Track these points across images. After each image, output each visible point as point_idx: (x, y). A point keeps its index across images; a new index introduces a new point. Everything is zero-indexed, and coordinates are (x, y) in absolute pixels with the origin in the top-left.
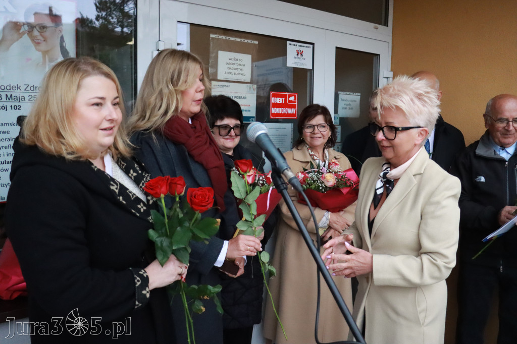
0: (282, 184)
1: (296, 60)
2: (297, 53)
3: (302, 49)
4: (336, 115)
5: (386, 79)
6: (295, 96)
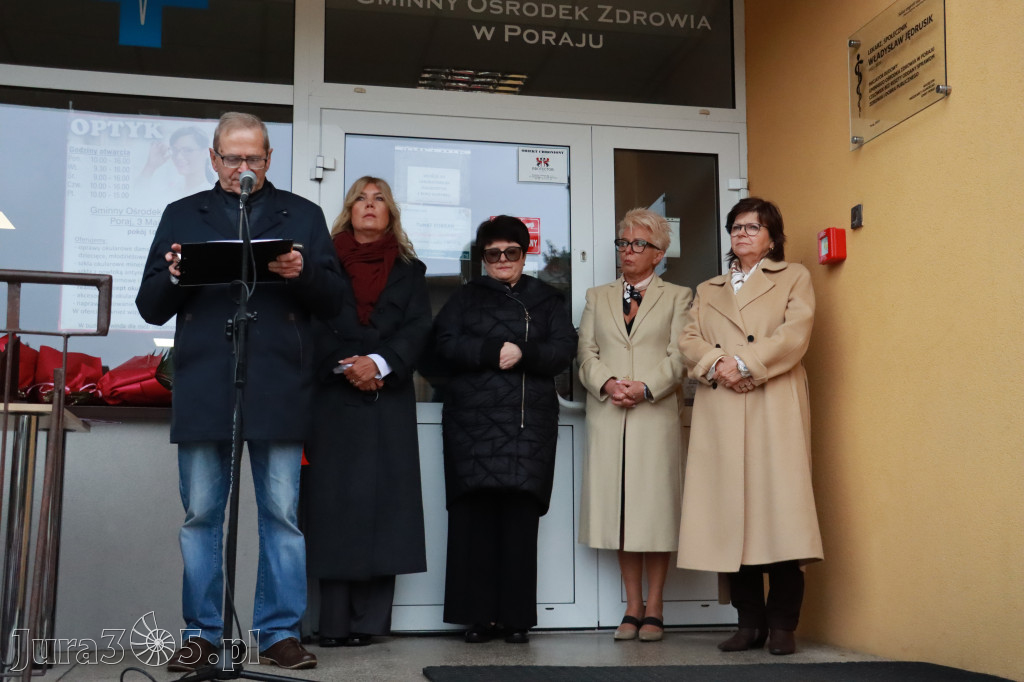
1: (537, 172)
3: (546, 156)
5: (737, 193)
6: (537, 222)
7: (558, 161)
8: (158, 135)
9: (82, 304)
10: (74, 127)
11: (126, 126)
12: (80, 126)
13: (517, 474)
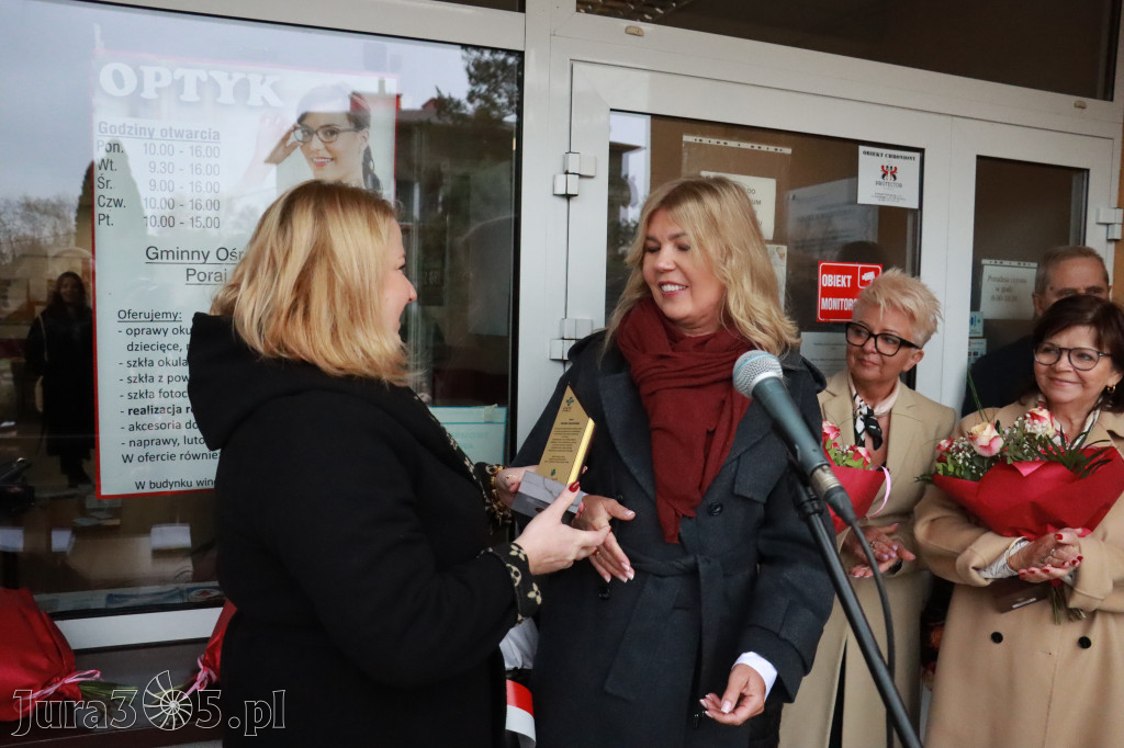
0: (811, 500)
1: (881, 189)
2: (882, 173)
3: (894, 163)
4: (976, 313)
5: (1104, 228)
6: (877, 272)
8: (274, 100)
9: (140, 443)
10: (105, 78)
11: (210, 78)
12: (118, 80)
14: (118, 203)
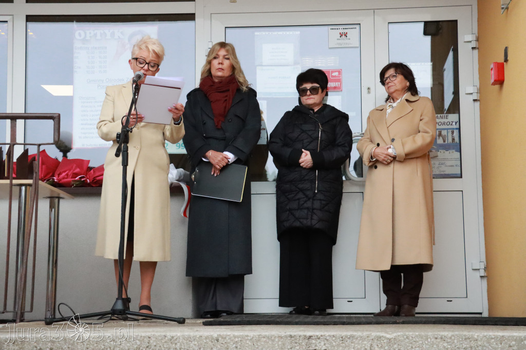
1: (340, 42)
2: (340, 35)
3: (345, 31)
5: (469, 44)
6: (339, 72)
7: (353, 33)
9: (84, 133)
10: (77, 35)
12: (80, 34)
13: (312, 219)
14: (80, 68)
